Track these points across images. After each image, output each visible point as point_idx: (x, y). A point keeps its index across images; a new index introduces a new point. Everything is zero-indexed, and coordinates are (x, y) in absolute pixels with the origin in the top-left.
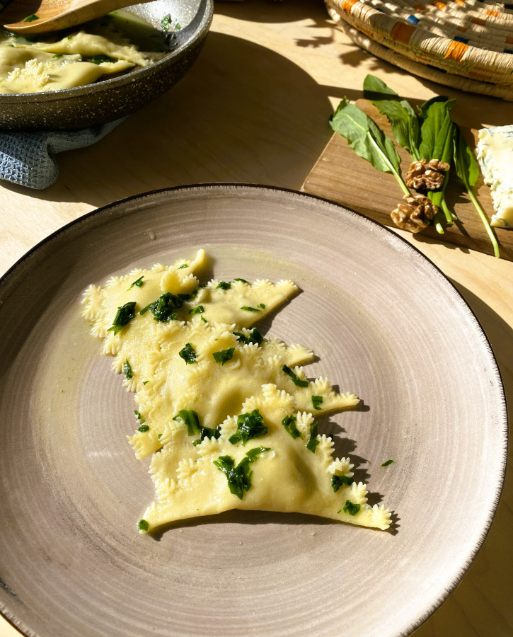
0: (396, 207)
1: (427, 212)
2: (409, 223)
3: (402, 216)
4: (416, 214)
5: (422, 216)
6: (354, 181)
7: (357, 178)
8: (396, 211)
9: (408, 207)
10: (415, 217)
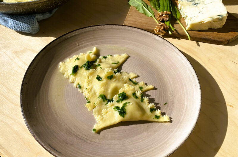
0: (155, 28)
1: (166, 28)
2: (160, 32)
3: (158, 30)
5: (164, 29)
7: (141, 20)
8: (156, 29)
9: (159, 27)
10: (162, 30)
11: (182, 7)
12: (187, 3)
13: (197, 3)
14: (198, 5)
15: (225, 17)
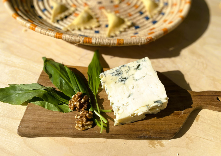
1: (89, 117)
2: (85, 126)
3: (80, 125)
4: (85, 121)
5: (88, 120)
6: (45, 118)
8: (76, 125)
9: (80, 120)
10: (86, 122)
11: (106, 86)
12: (112, 79)
13: (125, 78)
14: (127, 81)
15: (165, 103)
